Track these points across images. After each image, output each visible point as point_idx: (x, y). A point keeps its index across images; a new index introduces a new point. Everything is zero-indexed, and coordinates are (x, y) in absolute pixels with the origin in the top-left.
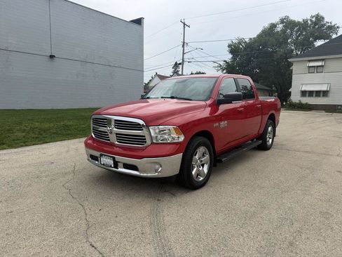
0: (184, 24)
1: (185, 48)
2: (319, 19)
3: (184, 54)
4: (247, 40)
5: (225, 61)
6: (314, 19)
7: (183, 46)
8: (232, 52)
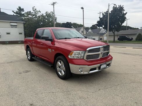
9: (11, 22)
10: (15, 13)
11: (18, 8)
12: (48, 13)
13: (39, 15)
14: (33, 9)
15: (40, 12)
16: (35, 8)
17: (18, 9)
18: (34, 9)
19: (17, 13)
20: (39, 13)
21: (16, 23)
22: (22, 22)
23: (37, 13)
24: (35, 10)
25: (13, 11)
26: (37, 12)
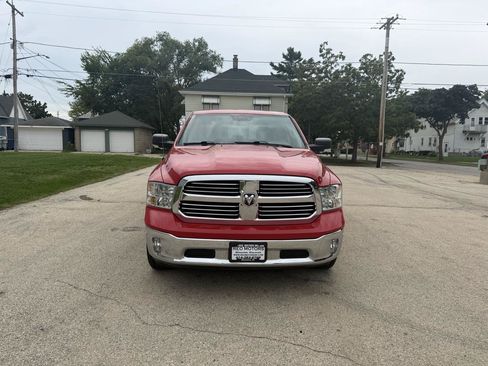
0: (14, 9)
1: (18, 51)
2: (202, 44)
3: (15, 60)
4: (113, 55)
5: (78, 82)
6: (197, 44)
7: (14, 46)
8: (88, 68)
9: (255, 98)
10: (275, 68)
11: (286, 53)
12: (369, 57)
13: (339, 68)
14: (321, 51)
15: (344, 58)
16: (326, 47)
17: (284, 56)
18: (324, 51)
19: (280, 68)
20: (340, 60)
21: (269, 98)
22: (285, 95)
23: (333, 63)
24: (328, 53)
25: (272, 64)
26: (332, 59)
